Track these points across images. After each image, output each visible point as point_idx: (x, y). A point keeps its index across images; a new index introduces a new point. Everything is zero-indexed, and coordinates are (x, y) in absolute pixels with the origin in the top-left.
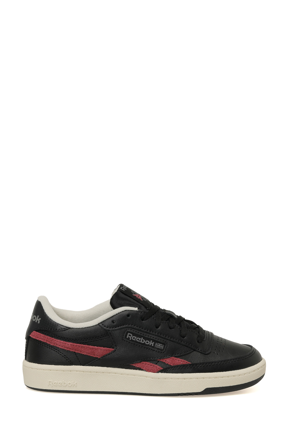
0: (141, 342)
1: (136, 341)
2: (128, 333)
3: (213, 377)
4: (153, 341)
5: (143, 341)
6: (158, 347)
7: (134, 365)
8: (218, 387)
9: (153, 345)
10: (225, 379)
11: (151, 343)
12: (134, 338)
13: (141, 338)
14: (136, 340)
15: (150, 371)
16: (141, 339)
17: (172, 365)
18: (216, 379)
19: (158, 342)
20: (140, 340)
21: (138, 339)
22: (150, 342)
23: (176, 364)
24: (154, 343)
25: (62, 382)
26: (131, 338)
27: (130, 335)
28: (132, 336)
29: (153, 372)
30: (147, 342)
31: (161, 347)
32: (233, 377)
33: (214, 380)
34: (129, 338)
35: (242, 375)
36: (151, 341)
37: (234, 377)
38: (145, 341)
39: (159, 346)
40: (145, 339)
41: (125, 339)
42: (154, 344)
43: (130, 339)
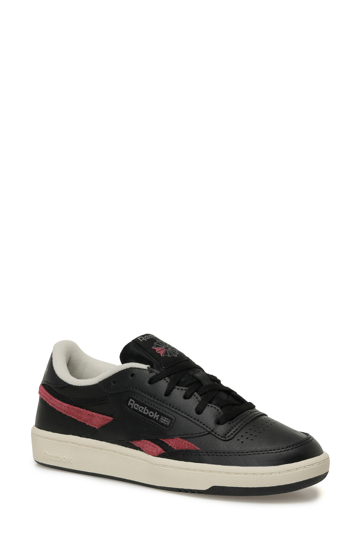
0: (144, 412)
1: (138, 411)
2: (131, 399)
3: (224, 472)
4: (159, 413)
5: (146, 412)
6: (163, 421)
7: (134, 443)
8: (230, 486)
9: (157, 419)
10: (240, 476)
11: (156, 415)
12: (136, 406)
13: (144, 407)
14: (138, 409)
15: (149, 454)
16: (144, 409)
17: (175, 448)
18: (228, 475)
19: (164, 416)
20: (143, 411)
21: (141, 409)
22: (154, 414)
23: (180, 448)
24: (158, 415)
25: (56, 455)
26: (133, 405)
27: (132, 402)
28: (134, 403)
29: (153, 456)
30: (151, 414)
31: (166, 422)
32: (252, 476)
33: (225, 476)
34: (130, 406)
35: (267, 475)
36: (156, 413)
37: (254, 476)
38: (149, 412)
39: (165, 420)
40: (150, 409)
41: (126, 407)
42: (159, 418)
43: (132, 408)
